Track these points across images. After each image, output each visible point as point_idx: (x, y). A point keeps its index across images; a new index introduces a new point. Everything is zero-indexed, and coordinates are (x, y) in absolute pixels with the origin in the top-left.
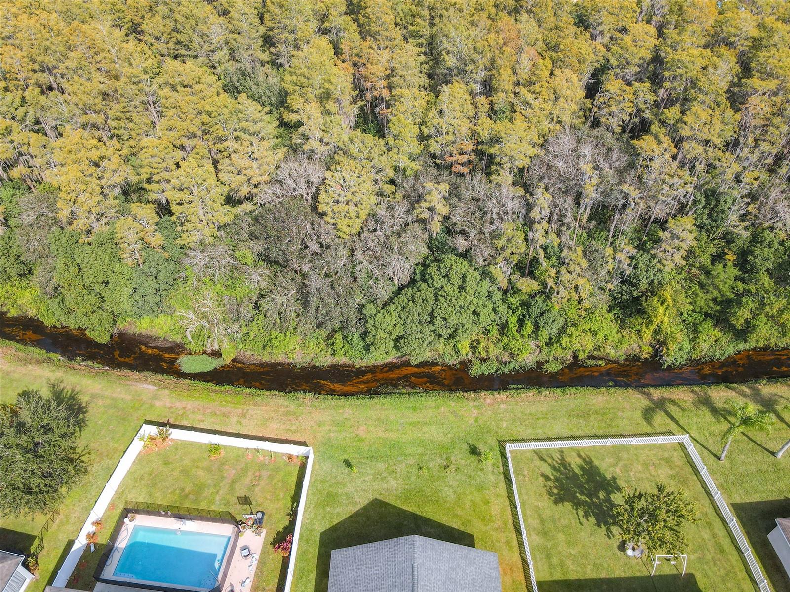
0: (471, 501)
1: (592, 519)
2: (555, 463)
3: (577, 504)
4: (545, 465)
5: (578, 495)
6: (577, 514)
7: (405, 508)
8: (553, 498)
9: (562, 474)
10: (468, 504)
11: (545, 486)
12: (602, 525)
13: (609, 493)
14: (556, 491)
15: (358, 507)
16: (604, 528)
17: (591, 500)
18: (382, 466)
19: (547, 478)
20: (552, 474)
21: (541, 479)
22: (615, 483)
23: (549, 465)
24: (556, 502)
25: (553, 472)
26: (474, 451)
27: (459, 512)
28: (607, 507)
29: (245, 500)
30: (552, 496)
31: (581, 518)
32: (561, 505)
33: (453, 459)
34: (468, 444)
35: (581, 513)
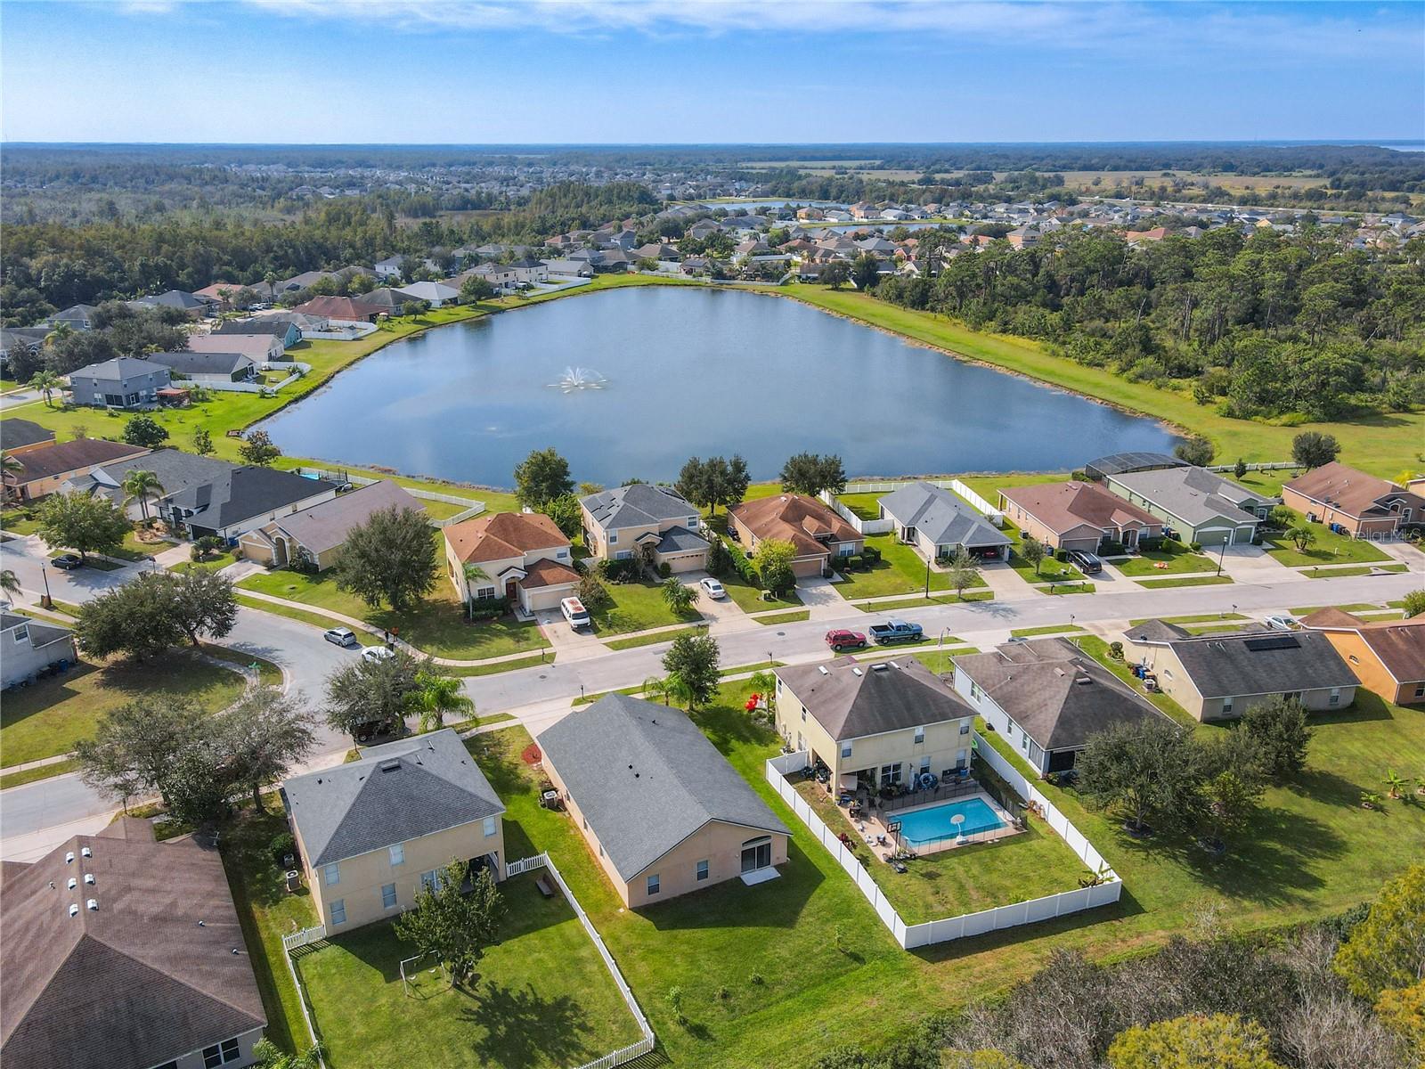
0: (676, 966)
1: (513, 995)
2: (575, 1055)
3: (538, 1006)
4: (589, 1048)
5: (536, 1019)
6: (535, 994)
7: (751, 930)
8: (570, 1003)
9: (563, 1042)
10: (678, 960)
11: (583, 1015)
12: (500, 992)
13: (493, 1036)
14: (568, 1013)
15: (805, 912)
16: (499, 990)
17: (517, 1019)
18: (811, 969)
19: (583, 1027)
20: (576, 1035)
21: (591, 1024)
22: (482, 1056)
23: (584, 1050)
24: (566, 999)
25: (575, 1039)
26: (700, 1032)
27: (684, 947)
28: (495, 1016)
29: (931, 876)
30: (572, 1005)
31: (529, 991)
32: (559, 998)
33: (725, 1012)
34: (714, 1040)
35: (530, 998)
